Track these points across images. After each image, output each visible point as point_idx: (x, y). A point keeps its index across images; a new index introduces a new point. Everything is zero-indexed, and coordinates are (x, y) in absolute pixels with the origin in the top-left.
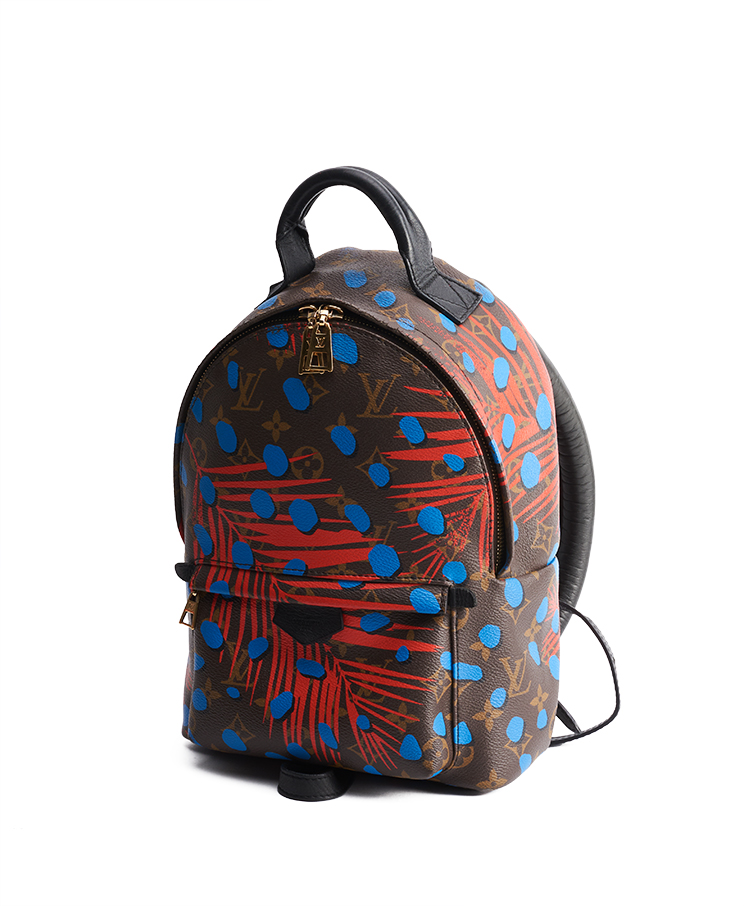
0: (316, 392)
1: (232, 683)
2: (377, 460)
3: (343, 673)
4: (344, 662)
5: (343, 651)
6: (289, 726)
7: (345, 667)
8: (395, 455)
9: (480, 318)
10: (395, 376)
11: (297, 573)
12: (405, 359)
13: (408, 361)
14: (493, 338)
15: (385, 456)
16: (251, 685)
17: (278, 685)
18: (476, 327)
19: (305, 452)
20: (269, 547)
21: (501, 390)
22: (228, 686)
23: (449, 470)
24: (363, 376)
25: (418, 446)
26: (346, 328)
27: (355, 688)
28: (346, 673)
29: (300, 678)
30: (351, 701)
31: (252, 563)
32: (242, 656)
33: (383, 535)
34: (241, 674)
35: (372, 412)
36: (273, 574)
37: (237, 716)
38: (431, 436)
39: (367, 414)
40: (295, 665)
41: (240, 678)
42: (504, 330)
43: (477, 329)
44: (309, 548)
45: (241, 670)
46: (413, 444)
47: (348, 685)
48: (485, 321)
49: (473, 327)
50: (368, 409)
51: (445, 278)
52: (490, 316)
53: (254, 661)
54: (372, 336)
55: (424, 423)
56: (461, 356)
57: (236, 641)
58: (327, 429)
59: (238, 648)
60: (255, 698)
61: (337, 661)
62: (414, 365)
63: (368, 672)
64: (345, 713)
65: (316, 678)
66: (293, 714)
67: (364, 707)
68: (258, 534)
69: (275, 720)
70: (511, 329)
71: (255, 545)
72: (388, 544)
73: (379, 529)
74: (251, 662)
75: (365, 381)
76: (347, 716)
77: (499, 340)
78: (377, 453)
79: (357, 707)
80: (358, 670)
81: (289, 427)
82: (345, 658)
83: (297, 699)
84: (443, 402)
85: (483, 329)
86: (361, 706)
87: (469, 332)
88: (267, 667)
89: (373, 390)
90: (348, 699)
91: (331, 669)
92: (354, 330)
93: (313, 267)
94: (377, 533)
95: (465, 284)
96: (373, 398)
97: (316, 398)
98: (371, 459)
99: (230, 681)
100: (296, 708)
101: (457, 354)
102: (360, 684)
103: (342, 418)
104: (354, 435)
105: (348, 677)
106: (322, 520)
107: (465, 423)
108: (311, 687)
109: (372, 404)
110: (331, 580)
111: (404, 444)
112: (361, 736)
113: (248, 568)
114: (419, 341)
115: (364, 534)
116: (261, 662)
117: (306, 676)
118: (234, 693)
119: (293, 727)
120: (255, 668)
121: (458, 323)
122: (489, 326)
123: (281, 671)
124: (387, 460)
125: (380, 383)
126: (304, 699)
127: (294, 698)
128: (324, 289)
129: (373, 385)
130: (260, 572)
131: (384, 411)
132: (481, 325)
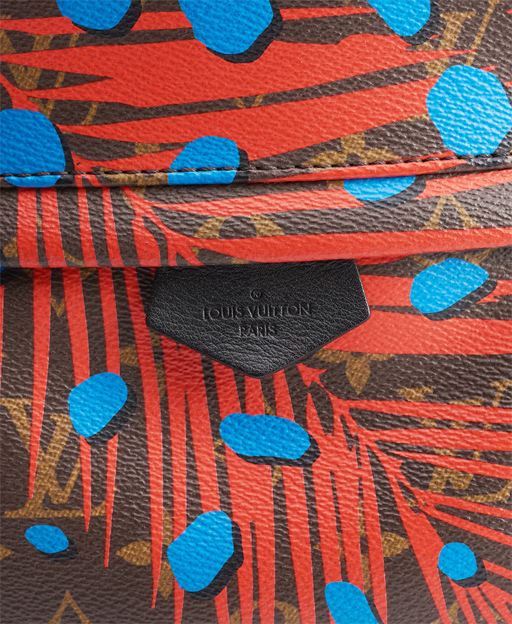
1: (40, 514)
3: (368, 437)
4: (363, 405)
5: (358, 374)
6: (234, 605)
7: (368, 420)
11: (213, 175)
16: (97, 513)
17: (181, 499)
20: (113, 112)
22: (30, 522)
27: (419, 474)
28: (376, 435)
29: (238, 470)
30: (417, 510)
31: (59, 164)
32: (57, 435)
33: (465, 40)
34: (62, 486)
36: (134, 187)
37: (68, 599)
40: (216, 435)
41: (64, 496)
44: (249, 102)
45: (62, 473)
47: (392, 467)
53: (94, 441)
57: (29, 394)
59: (39, 414)
60: (116, 546)
61: (341, 407)
63: (444, 424)
64: (402, 545)
65: (289, 462)
66: (245, 572)
67: (455, 522)
68: (73, 80)
69: (192, 596)
71: (65, 114)
72: (480, 63)
73: (453, 23)
74: (86, 448)
76: (410, 552)
79: (437, 523)
80: (411, 422)
82: (365, 395)
83: (244, 528)
86: (446, 518)
88: (135, 454)
90: (404, 506)
91: (329, 429)
94: (451, 35)
99: (32, 508)
100: (247, 552)
102: (431, 459)
105: (386, 446)
106: (286, 14)
108: (280, 488)
110: (321, 183)
112: (450, 598)
113: (50, 180)
115: (414, 41)
116: (114, 443)
117: (258, 460)
118: (50, 540)
119: (248, 605)
120: (100, 460)
123: (180, 459)
126: (267, 525)
127: (236, 528)
130: (90, 189)
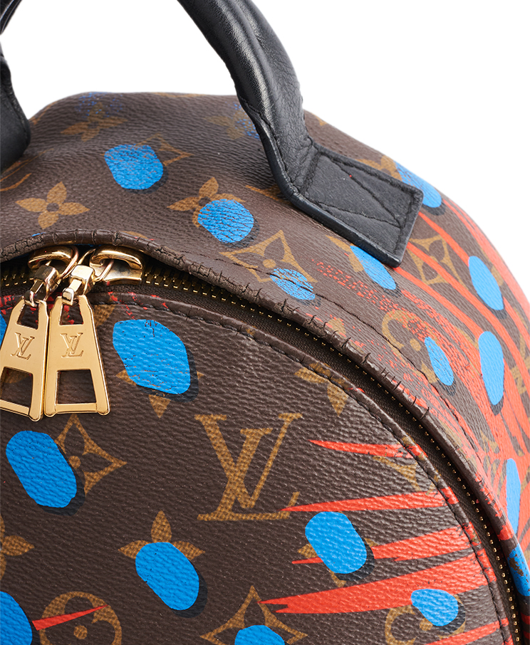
0: (93, 463)
2: (254, 618)
8: (299, 604)
9: (426, 243)
10: (288, 418)
12: (306, 374)
13: (316, 379)
14: (461, 287)
15: (273, 609)
18: (425, 266)
19: (72, 606)
21: (496, 409)
23: (425, 626)
24: (210, 423)
25: (350, 578)
26: (157, 306)
35: (237, 507)
38: (382, 551)
39: (223, 513)
42: (473, 263)
43: (430, 273)
46: (340, 576)
48: (436, 250)
49: (419, 266)
50: (227, 501)
51: (336, 160)
52: (443, 238)
54: (223, 323)
55: (364, 525)
56: (424, 349)
58: (126, 550)
62: (330, 386)
70: (485, 261)
75: (215, 435)
77: (472, 289)
78: (254, 602)
81: (27, 547)
84: (404, 470)
85: (440, 270)
87: (416, 281)
89: (235, 454)
92: (174, 309)
93: (27, 142)
95: (379, 168)
96: (235, 473)
97: (92, 479)
98: (239, 616)
101: (416, 346)
103: (161, 524)
104: (196, 562)
107: (456, 514)
109: (235, 488)
111: (319, 577)
114: (336, 327)
121: (391, 265)
122: (447, 260)
124: (280, 617)
125: (252, 437)
128: (68, 200)
129: (235, 446)
131: (266, 503)
132: (432, 260)
